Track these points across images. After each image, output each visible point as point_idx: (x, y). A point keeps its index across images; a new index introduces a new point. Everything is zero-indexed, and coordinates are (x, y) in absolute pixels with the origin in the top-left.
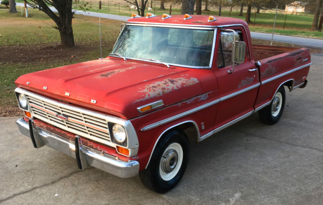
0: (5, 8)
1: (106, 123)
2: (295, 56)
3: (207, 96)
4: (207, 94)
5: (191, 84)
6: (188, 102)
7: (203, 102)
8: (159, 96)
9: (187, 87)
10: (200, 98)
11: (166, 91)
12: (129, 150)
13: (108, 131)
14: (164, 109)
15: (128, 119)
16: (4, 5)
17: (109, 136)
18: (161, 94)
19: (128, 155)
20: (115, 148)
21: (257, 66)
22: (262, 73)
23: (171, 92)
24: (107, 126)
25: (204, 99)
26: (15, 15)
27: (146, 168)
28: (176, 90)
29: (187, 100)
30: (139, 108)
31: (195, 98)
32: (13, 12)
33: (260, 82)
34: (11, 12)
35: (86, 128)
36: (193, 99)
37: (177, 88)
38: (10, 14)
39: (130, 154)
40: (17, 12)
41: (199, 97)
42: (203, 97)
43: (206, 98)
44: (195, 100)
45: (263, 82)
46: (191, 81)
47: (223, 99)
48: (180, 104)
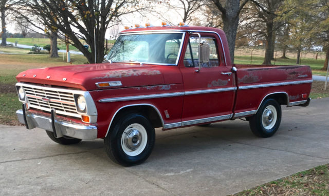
0: (47, 53)
1: (73, 96)
2: (288, 70)
3: (170, 87)
4: (169, 85)
5: (153, 74)
6: (148, 88)
8: (118, 77)
10: (161, 87)
11: (125, 75)
12: (89, 117)
13: (74, 103)
14: (122, 89)
15: (87, 91)
16: (46, 51)
17: (76, 108)
18: (120, 77)
19: (89, 121)
20: (80, 119)
21: (232, 71)
22: (239, 79)
24: (73, 99)
25: (166, 89)
26: (56, 60)
27: (106, 136)
28: (135, 76)
29: (147, 86)
30: (97, 83)
31: (156, 86)
32: (55, 57)
33: (237, 86)
34: (52, 56)
35: (62, 105)
36: (154, 86)
37: (137, 75)
38: (50, 58)
39: (90, 121)
40: (59, 57)
42: (164, 87)
43: (168, 89)
44: (155, 88)
45: (241, 87)
46: (153, 72)
47: (187, 93)
48: (139, 88)
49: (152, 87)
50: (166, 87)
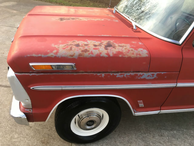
3: (155, 76)
4: (156, 74)
6: (118, 75)
7: (144, 81)
8: (71, 57)
9: (122, 58)
10: (141, 75)
14: (75, 74)
15: (14, 72)
18: (76, 56)
23: (92, 58)
25: (147, 78)
28: (103, 57)
29: (118, 72)
31: (132, 74)
36: (128, 74)
37: (106, 56)
41: (139, 74)
42: (146, 75)
44: (130, 75)
47: (180, 85)
48: (103, 75)
49: (126, 74)
50: (148, 76)
